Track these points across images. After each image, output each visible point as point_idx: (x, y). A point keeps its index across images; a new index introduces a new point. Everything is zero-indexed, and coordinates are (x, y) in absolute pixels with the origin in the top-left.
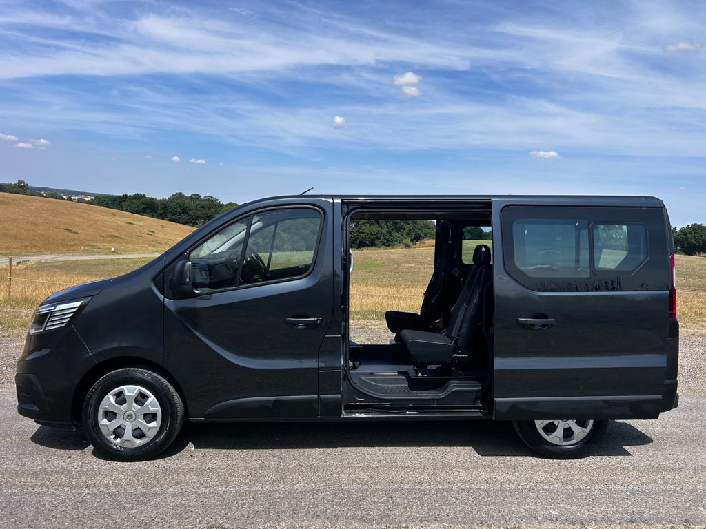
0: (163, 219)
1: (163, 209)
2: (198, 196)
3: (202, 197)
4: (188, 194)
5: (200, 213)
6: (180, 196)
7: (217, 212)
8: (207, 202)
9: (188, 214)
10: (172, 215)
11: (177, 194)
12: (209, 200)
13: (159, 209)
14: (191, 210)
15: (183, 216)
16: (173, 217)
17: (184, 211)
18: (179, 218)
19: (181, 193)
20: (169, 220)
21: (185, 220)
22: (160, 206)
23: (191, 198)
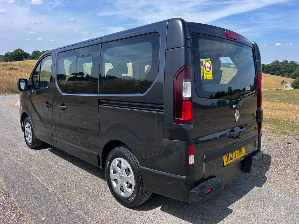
0: (267, 73)
1: (267, 69)
2: (286, 61)
3: (289, 62)
4: (281, 61)
5: (286, 70)
6: (277, 62)
7: (296, 69)
8: (291, 64)
9: (280, 70)
10: (272, 71)
11: (275, 61)
12: (292, 63)
13: (266, 69)
14: (281, 69)
15: (278, 72)
16: (272, 72)
17: (278, 69)
18: (275, 73)
19: (277, 61)
20: (271, 74)
21: (278, 73)
22: (266, 67)
23: (282, 63)
